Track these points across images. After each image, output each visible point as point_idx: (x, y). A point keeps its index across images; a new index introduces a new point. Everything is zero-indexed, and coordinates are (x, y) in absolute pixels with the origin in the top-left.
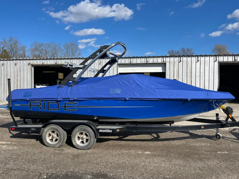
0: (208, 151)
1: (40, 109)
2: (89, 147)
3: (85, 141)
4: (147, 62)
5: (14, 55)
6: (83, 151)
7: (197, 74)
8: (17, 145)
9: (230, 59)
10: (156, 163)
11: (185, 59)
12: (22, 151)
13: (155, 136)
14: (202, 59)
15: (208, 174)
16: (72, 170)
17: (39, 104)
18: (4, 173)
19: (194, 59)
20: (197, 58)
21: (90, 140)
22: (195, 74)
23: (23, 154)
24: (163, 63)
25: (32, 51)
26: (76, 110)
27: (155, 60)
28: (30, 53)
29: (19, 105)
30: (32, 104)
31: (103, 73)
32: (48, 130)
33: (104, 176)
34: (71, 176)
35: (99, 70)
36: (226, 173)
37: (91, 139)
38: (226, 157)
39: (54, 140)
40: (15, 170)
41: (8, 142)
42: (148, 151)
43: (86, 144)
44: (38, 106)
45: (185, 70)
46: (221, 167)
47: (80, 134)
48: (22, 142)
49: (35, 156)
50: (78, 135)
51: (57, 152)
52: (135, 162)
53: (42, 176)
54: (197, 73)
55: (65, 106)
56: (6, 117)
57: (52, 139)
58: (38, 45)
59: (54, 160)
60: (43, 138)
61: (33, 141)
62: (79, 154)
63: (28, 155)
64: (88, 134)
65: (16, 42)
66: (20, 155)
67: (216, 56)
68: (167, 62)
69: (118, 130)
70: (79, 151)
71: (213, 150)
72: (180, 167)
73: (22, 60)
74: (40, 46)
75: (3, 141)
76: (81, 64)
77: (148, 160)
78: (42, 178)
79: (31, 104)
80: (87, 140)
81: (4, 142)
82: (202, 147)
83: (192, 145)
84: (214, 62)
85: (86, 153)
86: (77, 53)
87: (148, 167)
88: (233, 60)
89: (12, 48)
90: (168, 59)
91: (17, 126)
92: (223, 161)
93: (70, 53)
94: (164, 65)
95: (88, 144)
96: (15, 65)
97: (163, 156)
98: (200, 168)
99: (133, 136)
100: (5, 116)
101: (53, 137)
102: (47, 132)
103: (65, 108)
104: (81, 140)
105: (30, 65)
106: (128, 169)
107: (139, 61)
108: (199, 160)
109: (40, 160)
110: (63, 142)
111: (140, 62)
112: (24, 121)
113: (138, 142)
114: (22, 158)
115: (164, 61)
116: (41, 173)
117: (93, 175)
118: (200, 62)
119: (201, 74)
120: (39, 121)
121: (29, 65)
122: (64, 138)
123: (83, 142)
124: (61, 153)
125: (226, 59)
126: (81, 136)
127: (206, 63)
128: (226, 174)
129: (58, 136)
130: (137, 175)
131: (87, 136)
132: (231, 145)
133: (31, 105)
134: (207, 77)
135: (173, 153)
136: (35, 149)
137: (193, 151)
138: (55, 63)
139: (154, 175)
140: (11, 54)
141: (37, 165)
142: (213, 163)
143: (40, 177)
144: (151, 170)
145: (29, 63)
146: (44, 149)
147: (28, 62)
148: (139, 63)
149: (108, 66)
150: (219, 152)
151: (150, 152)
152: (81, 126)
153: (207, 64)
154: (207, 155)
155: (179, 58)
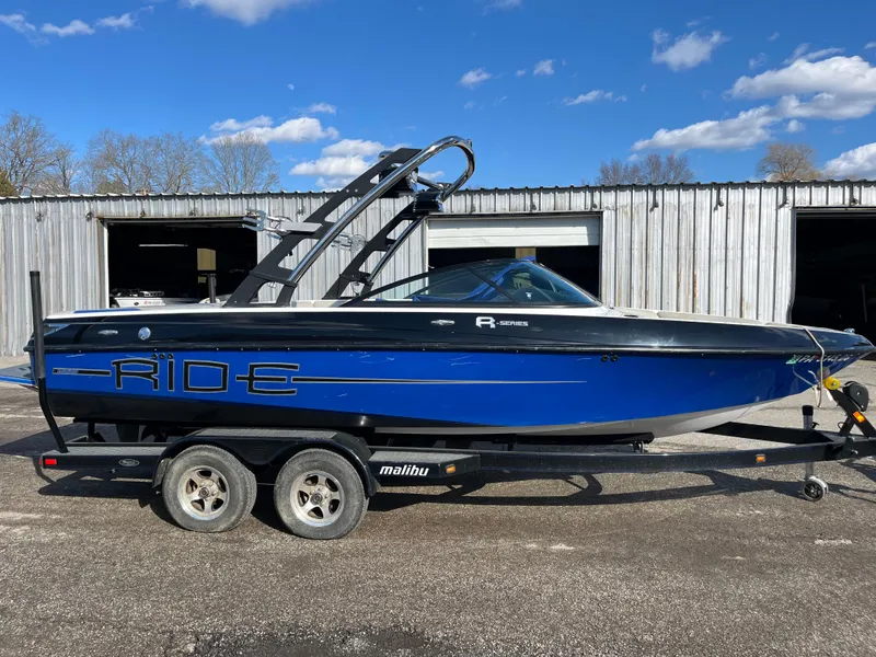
0: (779, 538)
1: (156, 387)
2: (344, 528)
3: (325, 509)
4: (533, 207)
5: (25, 181)
6: (320, 543)
7: (714, 253)
8: (69, 525)
9: (836, 198)
10: (597, 587)
11: (671, 196)
12: (91, 548)
13: (585, 484)
14: (735, 196)
15: (793, 626)
16: (287, 618)
17: (149, 368)
18: (30, 637)
19: (704, 197)
20: (714, 192)
21: (347, 502)
22: (707, 251)
23: (94, 557)
24: (591, 212)
25: (96, 166)
26: (293, 392)
27: (564, 202)
28: (88, 173)
29: (73, 371)
30: (124, 368)
31: (383, 253)
32: (187, 467)
33: (414, 640)
34: (289, 643)
35: (369, 238)
36: (859, 620)
37: (351, 500)
38: (848, 558)
39: (208, 504)
40: (70, 622)
41: (30, 512)
42: (563, 542)
43: (329, 519)
44: (148, 375)
45: (670, 240)
46: (836, 596)
47: (309, 482)
48: (84, 513)
49: (142, 566)
50: (299, 484)
51: (223, 547)
52: (520, 584)
53: (177, 645)
54: (714, 246)
55: (251, 379)
56: (11, 416)
57: (201, 502)
58: (115, 142)
59: (216, 579)
60: (168, 497)
61: (129, 507)
62: (307, 557)
63: (114, 564)
64: (336, 481)
65: (35, 135)
66: (82, 563)
67: (783, 185)
68: (607, 208)
69: (451, 469)
70: (307, 544)
71: (799, 532)
72: (688, 598)
73: (63, 199)
74: (125, 148)
75: (13, 510)
76: (310, 220)
77: (566, 578)
78: (180, 652)
79: (118, 367)
80: (334, 505)
81: (17, 514)
82: (755, 522)
83: (716, 514)
84: (778, 207)
85: (334, 553)
86: (265, 174)
87: (573, 603)
88: (847, 202)
89: (17, 154)
90: (608, 199)
91: (67, 451)
92: (841, 575)
93: (239, 174)
94: (593, 218)
95: (339, 520)
96: (38, 220)
97: (619, 560)
98: (759, 601)
99: (499, 484)
100: (8, 413)
101: (204, 493)
102: (182, 474)
103: (251, 385)
104: (310, 506)
105: (94, 220)
106: (497, 610)
107: (502, 204)
108: (751, 571)
109: (161, 583)
110: (243, 511)
111: (507, 207)
112: (91, 431)
113: (521, 508)
114: (92, 574)
115: (594, 206)
116: (171, 632)
117: (370, 636)
118: (724, 207)
119: (730, 254)
120: (144, 433)
121: (88, 219)
122: (246, 498)
123: (317, 512)
124: (236, 554)
125: (819, 198)
126: (310, 489)
127: (747, 211)
128: (859, 624)
129: (223, 488)
130: (535, 634)
131: (333, 487)
132: (858, 512)
133: (119, 373)
134: (751, 264)
135: (655, 545)
136: (137, 541)
137: (726, 539)
138: (191, 214)
139: (598, 632)
140: (14, 177)
141: (153, 601)
142: (805, 582)
143: (171, 647)
144: (582, 615)
145: (90, 214)
146: (171, 538)
147: (87, 209)
148: (503, 212)
149: (405, 224)
150: (818, 542)
151: (568, 545)
152: (312, 450)
153: (752, 214)
154: (778, 552)
155: (651, 194)
